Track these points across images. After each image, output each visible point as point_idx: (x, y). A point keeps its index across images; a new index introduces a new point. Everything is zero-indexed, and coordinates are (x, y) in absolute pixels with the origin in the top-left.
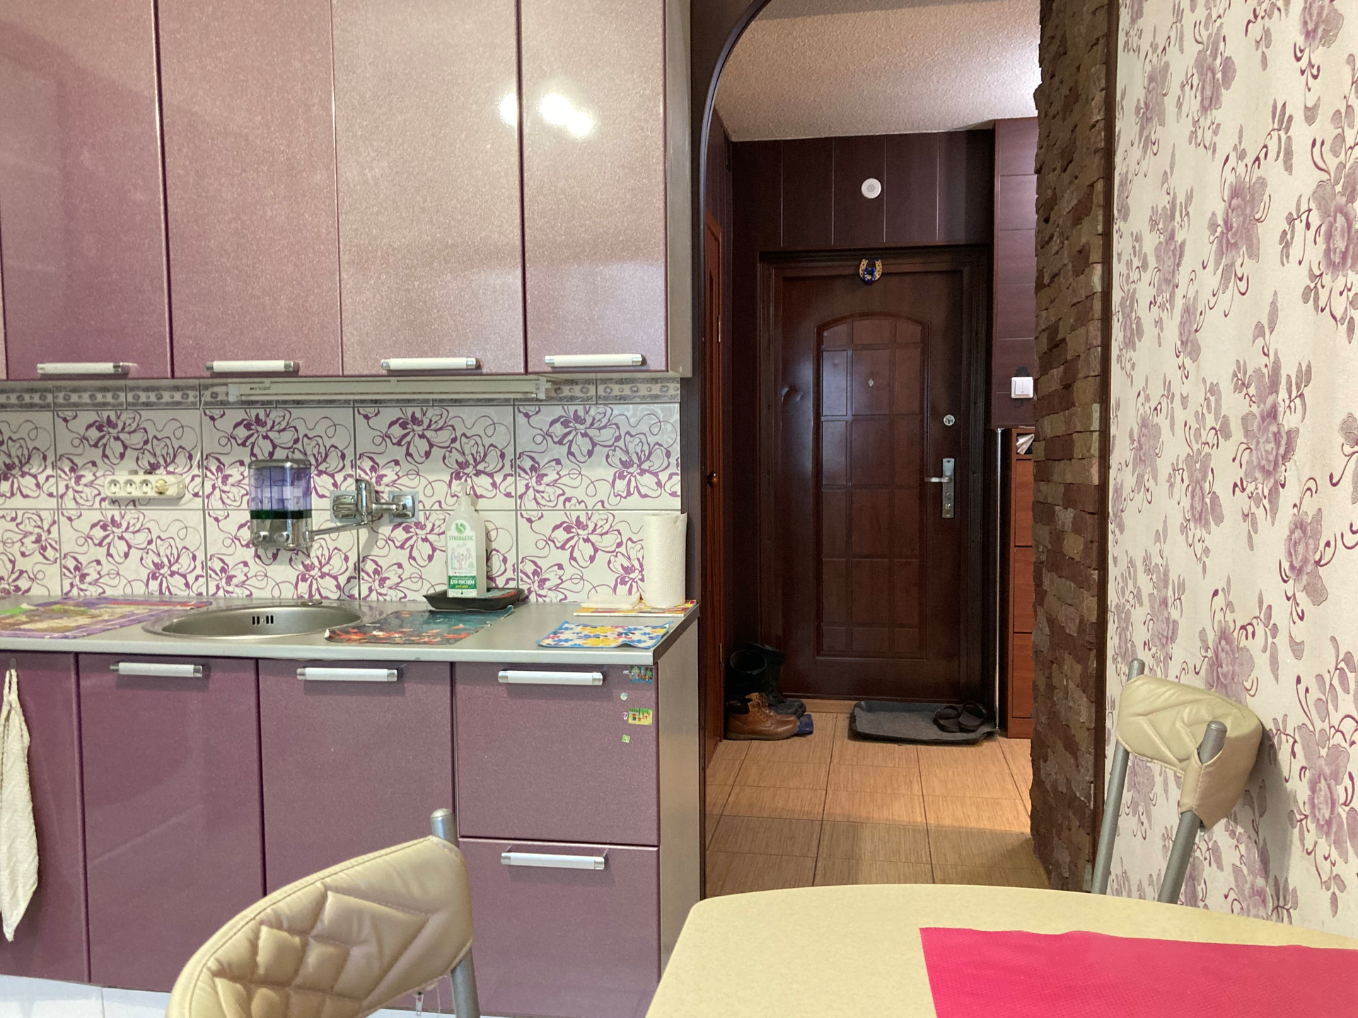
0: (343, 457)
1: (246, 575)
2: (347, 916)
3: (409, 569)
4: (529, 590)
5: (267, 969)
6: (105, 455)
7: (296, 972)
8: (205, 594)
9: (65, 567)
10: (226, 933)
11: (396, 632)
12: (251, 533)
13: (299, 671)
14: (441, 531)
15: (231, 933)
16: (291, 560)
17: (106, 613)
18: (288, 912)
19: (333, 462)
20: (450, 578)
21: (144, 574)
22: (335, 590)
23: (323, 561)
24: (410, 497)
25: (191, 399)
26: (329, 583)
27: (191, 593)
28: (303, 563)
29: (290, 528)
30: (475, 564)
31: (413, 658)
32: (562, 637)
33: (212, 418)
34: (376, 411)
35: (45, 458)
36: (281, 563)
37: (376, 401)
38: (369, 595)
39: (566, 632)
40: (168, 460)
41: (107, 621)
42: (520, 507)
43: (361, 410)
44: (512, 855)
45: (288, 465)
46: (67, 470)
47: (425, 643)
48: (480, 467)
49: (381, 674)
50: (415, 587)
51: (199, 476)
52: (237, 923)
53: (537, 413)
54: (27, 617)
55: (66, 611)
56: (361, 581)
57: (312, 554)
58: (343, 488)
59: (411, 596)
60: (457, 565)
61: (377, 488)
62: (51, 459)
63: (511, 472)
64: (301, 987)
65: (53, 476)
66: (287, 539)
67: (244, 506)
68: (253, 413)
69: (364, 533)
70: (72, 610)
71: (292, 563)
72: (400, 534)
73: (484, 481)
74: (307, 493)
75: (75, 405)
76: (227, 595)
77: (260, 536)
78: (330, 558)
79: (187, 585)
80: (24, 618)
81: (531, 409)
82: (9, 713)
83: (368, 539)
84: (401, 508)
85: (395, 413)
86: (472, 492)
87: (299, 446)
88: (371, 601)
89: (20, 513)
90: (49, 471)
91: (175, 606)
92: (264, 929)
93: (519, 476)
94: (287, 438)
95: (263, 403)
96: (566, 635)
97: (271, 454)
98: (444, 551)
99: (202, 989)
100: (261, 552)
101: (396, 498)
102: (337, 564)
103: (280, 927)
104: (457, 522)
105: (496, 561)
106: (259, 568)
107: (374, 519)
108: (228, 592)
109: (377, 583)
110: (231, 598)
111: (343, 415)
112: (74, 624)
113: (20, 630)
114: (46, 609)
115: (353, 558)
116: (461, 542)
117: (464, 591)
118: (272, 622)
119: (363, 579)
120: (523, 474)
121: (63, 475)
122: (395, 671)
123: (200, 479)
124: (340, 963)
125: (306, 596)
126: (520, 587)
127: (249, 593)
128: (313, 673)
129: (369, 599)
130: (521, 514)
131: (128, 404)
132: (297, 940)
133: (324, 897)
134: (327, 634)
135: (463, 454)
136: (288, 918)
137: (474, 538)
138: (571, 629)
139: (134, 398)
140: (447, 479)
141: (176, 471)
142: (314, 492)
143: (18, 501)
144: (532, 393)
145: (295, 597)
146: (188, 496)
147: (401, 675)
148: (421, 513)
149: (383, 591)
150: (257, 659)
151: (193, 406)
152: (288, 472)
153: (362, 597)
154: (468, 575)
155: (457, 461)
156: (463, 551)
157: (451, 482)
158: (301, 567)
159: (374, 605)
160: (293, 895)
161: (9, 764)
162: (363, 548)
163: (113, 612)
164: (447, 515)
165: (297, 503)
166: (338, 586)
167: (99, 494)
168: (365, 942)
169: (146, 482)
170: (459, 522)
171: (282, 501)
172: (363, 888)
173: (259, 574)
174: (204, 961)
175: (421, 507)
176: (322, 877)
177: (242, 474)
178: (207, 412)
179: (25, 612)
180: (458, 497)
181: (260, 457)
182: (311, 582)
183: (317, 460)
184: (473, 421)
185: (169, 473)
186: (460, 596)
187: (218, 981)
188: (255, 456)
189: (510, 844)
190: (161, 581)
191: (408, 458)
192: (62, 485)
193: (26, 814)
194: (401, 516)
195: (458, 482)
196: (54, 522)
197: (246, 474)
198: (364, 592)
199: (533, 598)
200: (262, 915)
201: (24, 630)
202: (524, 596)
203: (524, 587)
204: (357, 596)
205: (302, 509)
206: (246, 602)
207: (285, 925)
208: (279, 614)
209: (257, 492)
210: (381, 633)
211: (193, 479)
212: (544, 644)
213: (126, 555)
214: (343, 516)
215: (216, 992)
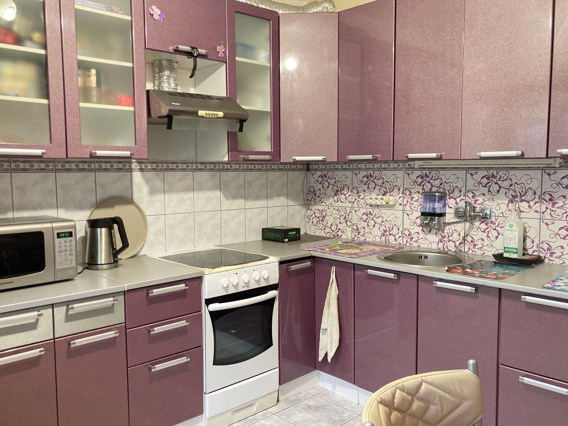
0: (460, 191)
1: (418, 238)
2: (429, 393)
3: (486, 242)
4: (545, 257)
5: (398, 405)
6: (368, 188)
7: (409, 409)
8: (402, 244)
9: (353, 229)
10: (385, 389)
11: (476, 271)
12: (421, 221)
13: (434, 282)
14: (502, 226)
15: (386, 389)
16: (436, 233)
17: (365, 248)
18: (407, 386)
19: (456, 193)
20: (505, 248)
21: (380, 234)
22: (454, 247)
23: (450, 235)
24: (489, 210)
25: (401, 166)
26: (451, 244)
27: (397, 243)
28: (441, 235)
29: (436, 221)
30: (517, 243)
31: (482, 284)
32: (557, 284)
33: (408, 174)
34: (476, 172)
35: (349, 188)
36: (432, 234)
37: (476, 168)
38: (468, 251)
39: (560, 281)
40: (391, 190)
41: (365, 252)
42: (542, 218)
43: (469, 171)
44: (525, 378)
45: (437, 194)
46: (355, 193)
47: (488, 278)
48: (523, 198)
49: (468, 289)
50: (488, 249)
51: (402, 197)
52: (389, 386)
53: (554, 173)
54: (340, 247)
55: (352, 246)
56: (465, 245)
57: (445, 232)
58: (460, 204)
59: (487, 253)
60: (508, 242)
61: (475, 205)
62: (350, 189)
63: (538, 201)
64: (410, 415)
65: (351, 195)
66: (435, 225)
67: (419, 210)
68: (424, 172)
69: (468, 224)
70: (354, 246)
71: (437, 234)
72: (483, 226)
73: (525, 205)
74: (444, 206)
75: (360, 169)
76: (410, 245)
77: (424, 223)
78: (452, 234)
79: (395, 239)
80: (338, 248)
81: (551, 172)
82: (333, 281)
83: (469, 227)
84: (484, 215)
85: (485, 173)
86: (518, 209)
87: (442, 186)
88: (469, 254)
89: (340, 208)
90: (350, 193)
91: (390, 248)
92: (398, 390)
93: (543, 203)
94: (437, 183)
95: (429, 168)
96: (559, 283)
97: (431, 189)
98: (503, 235)
99: (374, 407)
100: (424, 229)
101: (482, 210)
102: (455, 237)
103: (404, 391)
104: (510, 223)
105: (528, 242)
106: (423, 235)
107: (472, 219)
108: (411, 244)
109: (472, 246)
110: (411, 247)
111: (461, 174)
112: (354, 252)
113: (337, 252)
114: (347, 244)
115: (462, 235)
116: (511, 232)
117: (511, 254)
118: (427, 259)
119: (466, 244)
120: (545, 202)
121: (354, 195)
122: (474, 288)
123: (402, 198)
124: (426, 410)
125: (442, 249)
126: (540, 255)
127: (419, 245)
128: (439, 284)
129: (468, 253)
130: (543, 221)
131: (378, 168)
132: (410, 397)
133: (421, 385)
134: (446, 268)
135: (515, 192)
136: (407, 389)
137: (517, 231)
138: (563, 280)
139: (380, 166)
140: (507, 203)
141: (394, 195)
142: (447, 206)
143: (339, 204)
144: (552, 164)
145: (437, 249)
146: (398, 205)
147: (476, 290)
148: (494, 217)
149: (474, 250)
150: (418, 275)
151: (401, 169)
152: (437, 197)
153: (465, 251)
154: (513, 247)
155: (512, 195)
156: (512, 236)
157: (508, 204)
158: (440, 236)
159: (470, 256)
160: (410, 381)
161: (332, 300)
162: (467, 231)
163: (368, 248)
164: (505, 219)
165: (440, 210)
166: (455, 246)
167: (366, 202)
168: (436, 404)
169: (382, 199)
170: (511, 223)
171: (434, 209)
172: (437, 384)
173: (423, 238)
174: (376, 397)
175: (493, 214)
176: (421, 376)
177: (418, 197)
178: (406, 171)
179: (339, 245)
180: (511, 211)
181: (426, 191)
182: (444, 243)
183: (449, 192)
184: (521, 176)
185: (391, 195)
186: (509, 256)
187: (380, 405)
188: (424, 190)
189: (524, 373)
190: (386, 237)
191: (489, 193)
192: (354, 198)
193: (336, 319)
194: (485, 218)
195: (512, 204)
196: (350, 212)
197: (420, 197)
198: (466, 250)
199: (546, 261)
200: (398, 385)
201: (338, 253)
202: (542, 260)
203: (542, 255)
204: (463, 251)
205: (442, 212)
206: (417, 249)
207: (406, 391)
208: (430, 256)
209: (424, 205)
210: (470, 270)
211: (399, 198)
212: (546, 286)
213: (374, 226)
214: (459, 217)
215: (379, 409)
